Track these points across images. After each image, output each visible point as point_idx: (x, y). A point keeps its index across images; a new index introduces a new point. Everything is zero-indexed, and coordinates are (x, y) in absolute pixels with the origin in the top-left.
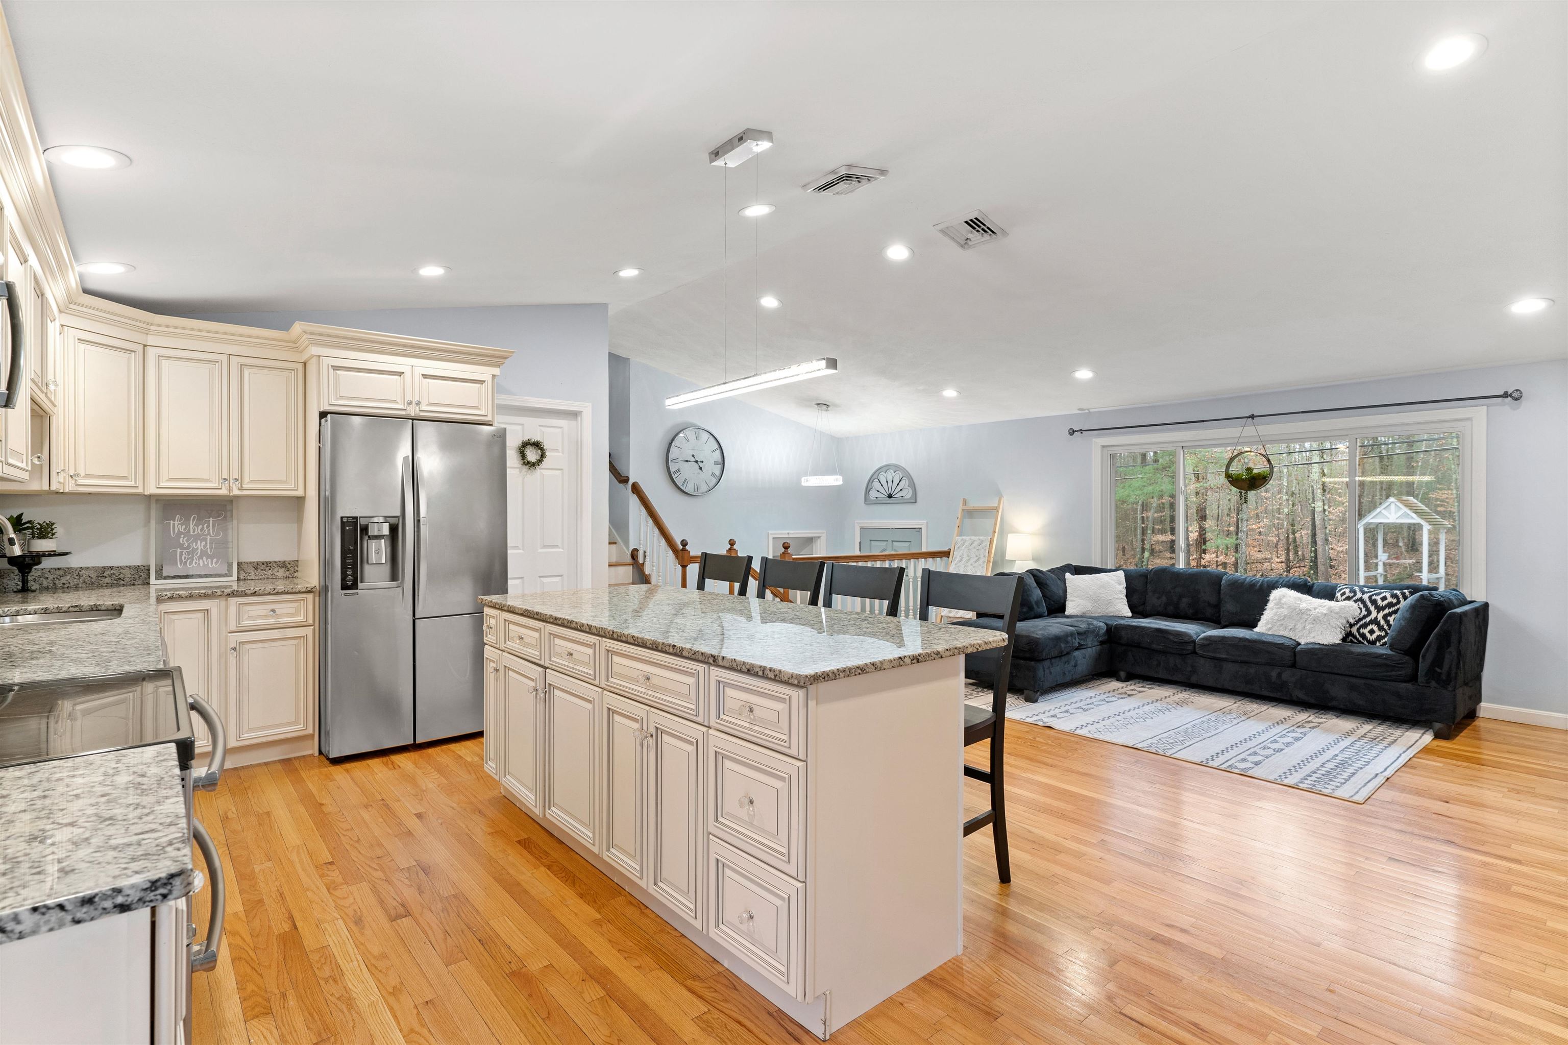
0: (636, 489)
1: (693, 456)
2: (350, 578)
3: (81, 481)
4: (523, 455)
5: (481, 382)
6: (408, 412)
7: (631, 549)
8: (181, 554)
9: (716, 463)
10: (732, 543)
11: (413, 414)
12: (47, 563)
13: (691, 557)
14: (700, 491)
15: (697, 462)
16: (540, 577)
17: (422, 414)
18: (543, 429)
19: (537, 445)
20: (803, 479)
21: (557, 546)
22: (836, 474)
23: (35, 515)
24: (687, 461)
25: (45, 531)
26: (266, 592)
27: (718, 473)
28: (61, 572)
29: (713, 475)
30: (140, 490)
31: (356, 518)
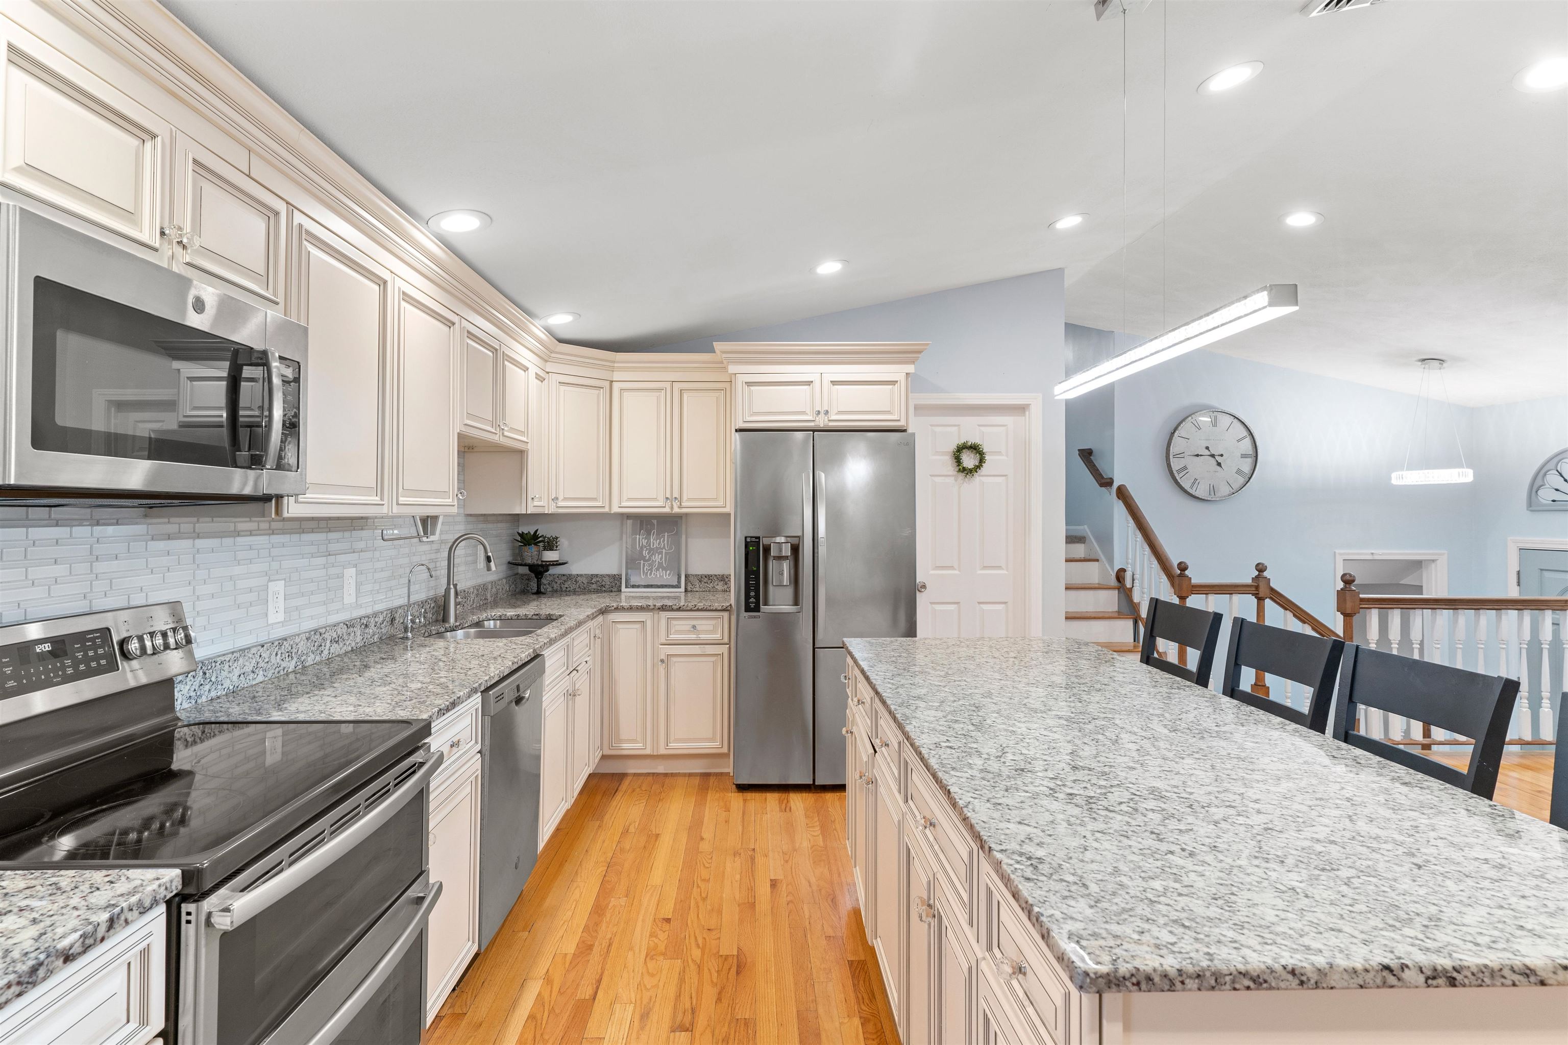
0: (1122, 494)
1: (1207, 448)
2: (752, 600)
3: (561, 504)
4: (958, 460)
5: (893, 383)
6: (817, 423)
7: (1116, 568)
8: (644, 564)
9: (1244, 456)
10: (1261, 568)
11: (822, 425)
12: (553, 571)
13: (1193, 586)
14: (1218, 494)
15: (1213, 456)
16: (979, 603)
17: (831, 424)
18: (983, 429)
19: (975, 448)
20: (1394, 475)
21: (1000, 568)
22: (1460, 466)
23: (545, 530)
24: (1197, 455)
25: (551, 544)
26: (688, 608)
27: (1247, 469)
28: (565, 578)
29: (1239, 472)
30: (606, 510)
31: (759, 538)
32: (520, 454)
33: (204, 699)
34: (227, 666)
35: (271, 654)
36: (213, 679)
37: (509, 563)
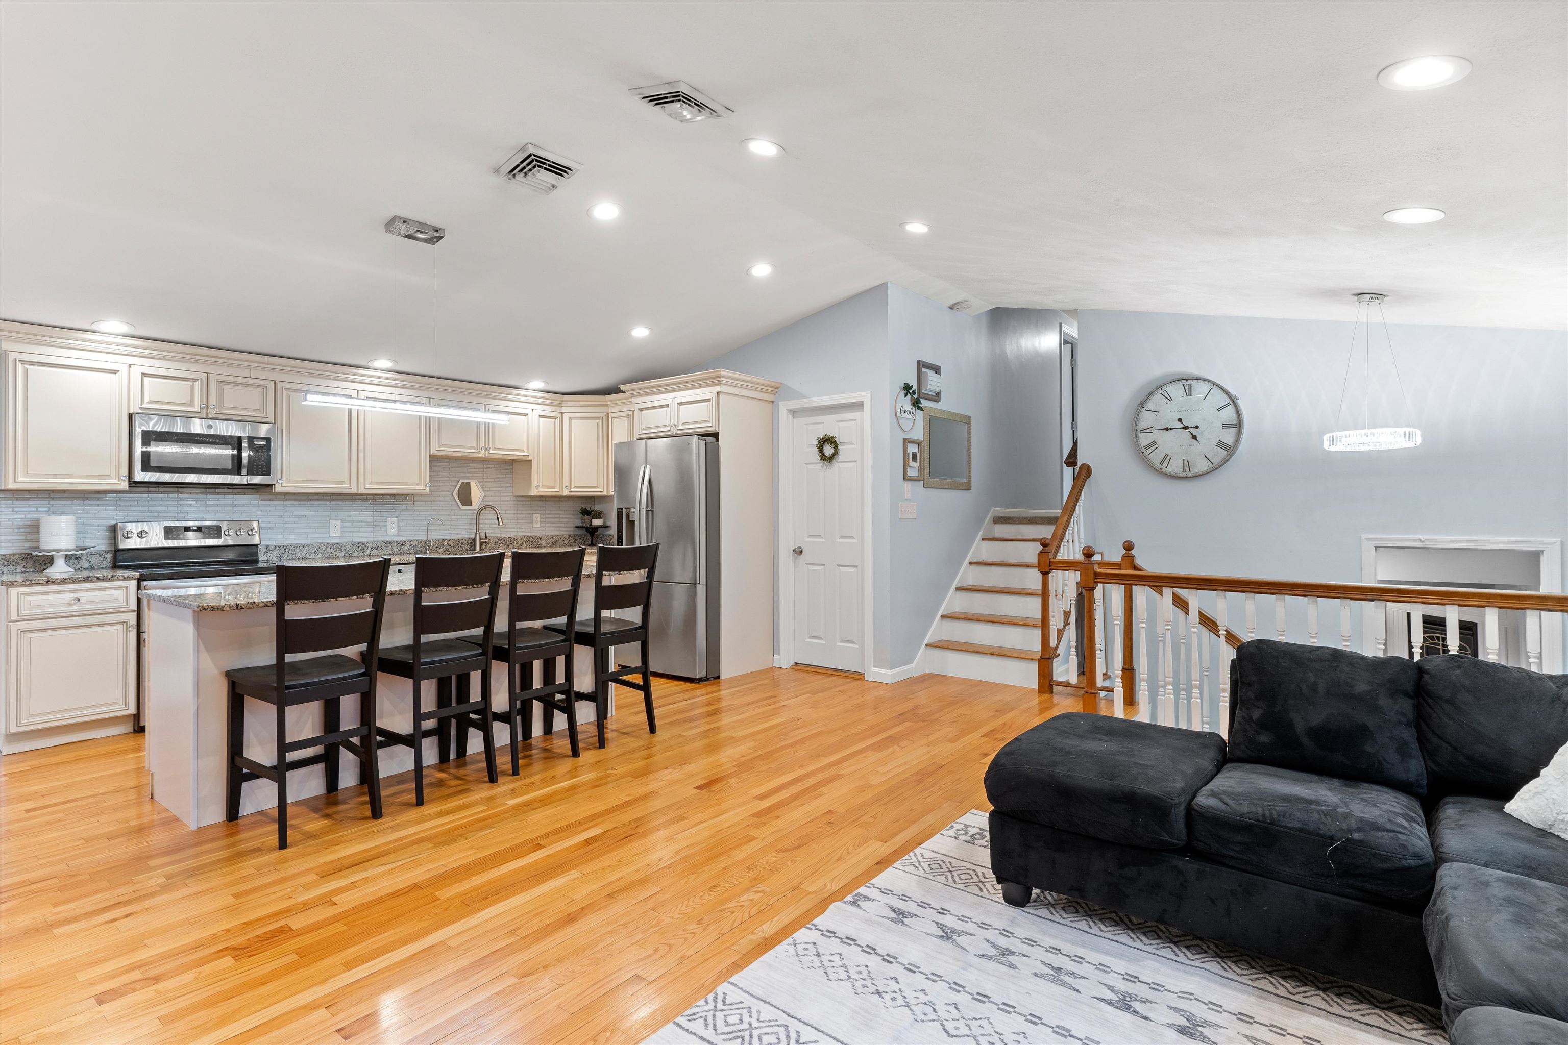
0: (1085, 473)
1: (1180, 420)
4: (822, 451)
5: (708, 400)
6: (672, 433)
9: (1224, 426)
10: (1129, 547)
14: (1195, 471)
16: (839, 566)
17: (679, 432)
18: (837, 425)
19: (833, 441)
21: (851, 537)
24: (1167, 429)
25: (598, 515)
27: (1228, 441)
29: (1220, 444)
30: (605, 494)
31: (622, 509)
32: (530, 461)
33: (285, 558)
34: (298, 549)
35: (326, 549)
36: (290, 552)
37: (577, 527)
